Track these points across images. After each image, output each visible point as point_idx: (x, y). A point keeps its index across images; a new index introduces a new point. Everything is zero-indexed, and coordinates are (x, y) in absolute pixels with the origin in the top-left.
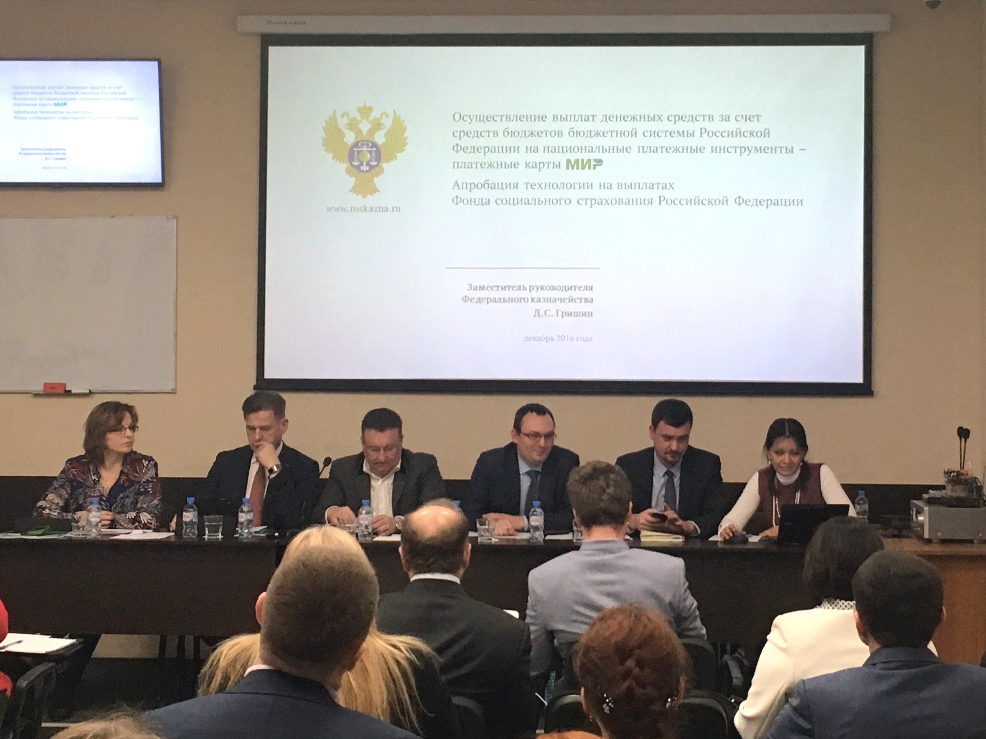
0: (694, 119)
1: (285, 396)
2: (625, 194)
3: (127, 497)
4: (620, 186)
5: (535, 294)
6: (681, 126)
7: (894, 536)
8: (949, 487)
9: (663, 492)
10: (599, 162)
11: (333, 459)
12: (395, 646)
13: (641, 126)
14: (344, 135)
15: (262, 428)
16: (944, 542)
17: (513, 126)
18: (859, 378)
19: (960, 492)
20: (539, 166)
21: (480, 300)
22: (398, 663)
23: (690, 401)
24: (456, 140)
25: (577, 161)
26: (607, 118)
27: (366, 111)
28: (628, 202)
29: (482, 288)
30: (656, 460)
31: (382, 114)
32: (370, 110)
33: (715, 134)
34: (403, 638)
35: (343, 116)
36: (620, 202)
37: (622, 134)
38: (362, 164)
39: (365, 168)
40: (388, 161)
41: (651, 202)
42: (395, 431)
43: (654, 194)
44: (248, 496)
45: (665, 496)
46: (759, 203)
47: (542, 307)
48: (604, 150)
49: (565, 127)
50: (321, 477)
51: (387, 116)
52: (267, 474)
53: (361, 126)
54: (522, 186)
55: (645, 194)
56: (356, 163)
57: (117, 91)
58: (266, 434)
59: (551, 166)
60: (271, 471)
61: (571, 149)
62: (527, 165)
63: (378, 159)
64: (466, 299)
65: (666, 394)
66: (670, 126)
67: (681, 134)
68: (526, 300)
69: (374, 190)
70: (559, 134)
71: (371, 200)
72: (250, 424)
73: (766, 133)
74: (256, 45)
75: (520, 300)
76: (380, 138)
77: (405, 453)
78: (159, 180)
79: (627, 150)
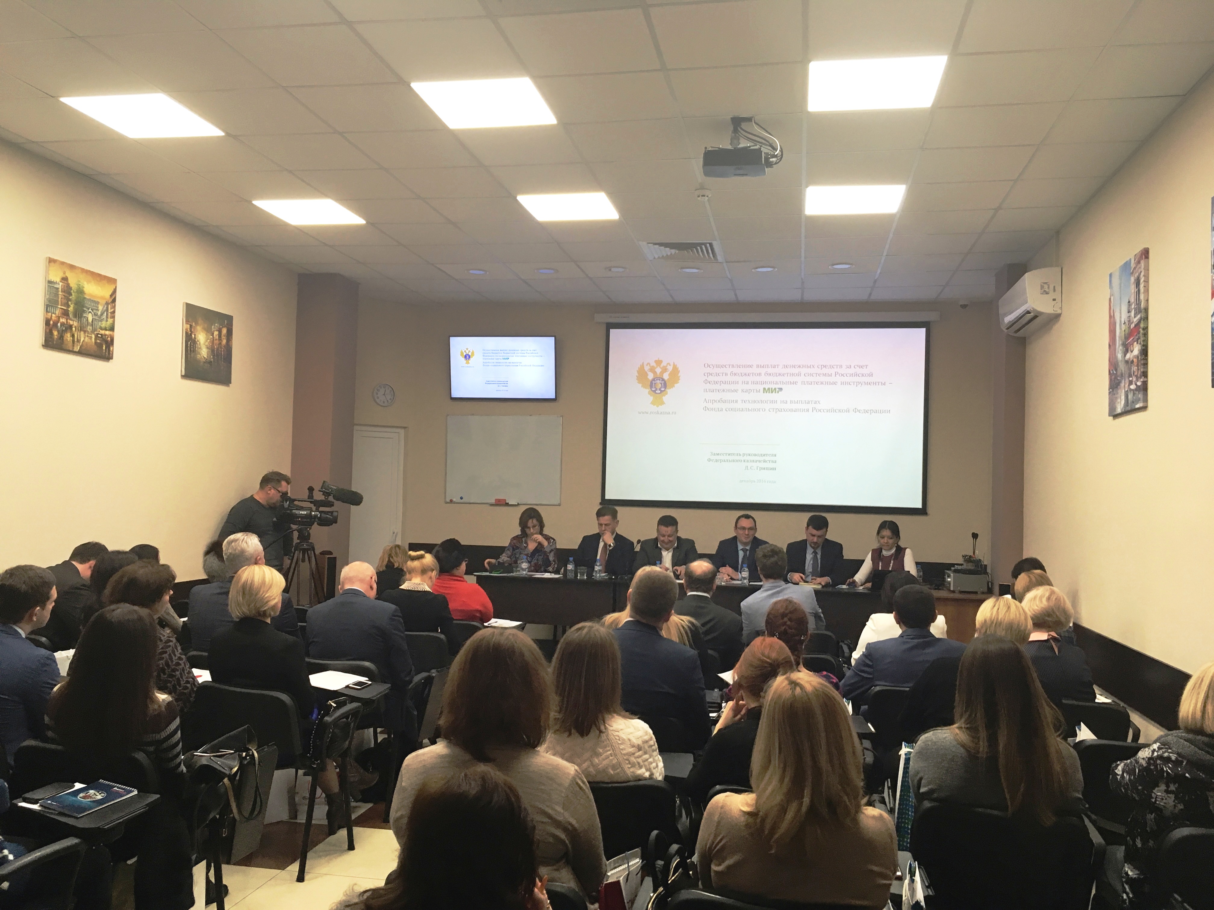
0: (832, 367)
1: (617, 508)
2: (794, 406)
3: (541, 556)
4: (791, 402)
5: (746, 458)
6: (825, 371)
7: (936, 589)
8: (965, 564)
9: (812, 562)
10: (781, 389)
11: (642, 540)
12: (682, 620)
13: (804, 371)
14: (647, 375)
15: (606, 525)
16: (961, 592)
17: (735, 370)
18: (920, 506)
19: (970, 566)
20: (748, 391)
21: (717, 461)
22: (683, 627)
23: (828, 516)
24: (706, 377)
25: (769, 389)
26: (786, 366)
27: (658, 362)
28: (796, 411)
29: (718, 454)
30: (808, 545)
31: (667, 364)
32: (661, 362)
33: (842, 375)
34: (685, 617)
35: (647, 365)
36: (791, 410)
37: (793, 375)
38: (656, 390)
39: (658, 391)
40: (670, 388)
41: (808, 410)
42: (674, 527)
43: (810, 406)
44: (598, 558)
45: (813, 564)
46: (866, 411)
47: (749, 464)
48: (783, 383)
49: (763, 371)
50: (635, 550)
51: (670, 365)
52: (608, 547)
53: (656, 370)
54: (740, 402)
55: (804, 406)
56: (653, 389)
57: (534, 352)
58: (607, 528)
59: (755, 391)
60: (610, 546)
61: (766, 383)
62: (742, 391)
63: (665, 387)
64: (709, 460)
65: (814, 511)
66: (819, 371)
67: (825, 375)
68: (740, 461)
69: (663, 403)
70: (760, 374)
71: (661, 408)
72: (600, 523)
73: (871, 375)
74: (603, 329)
75: (737, 461)
76: (666, 376)
77: (679, 539)
78: (554, 397)
79: (795, 383)
